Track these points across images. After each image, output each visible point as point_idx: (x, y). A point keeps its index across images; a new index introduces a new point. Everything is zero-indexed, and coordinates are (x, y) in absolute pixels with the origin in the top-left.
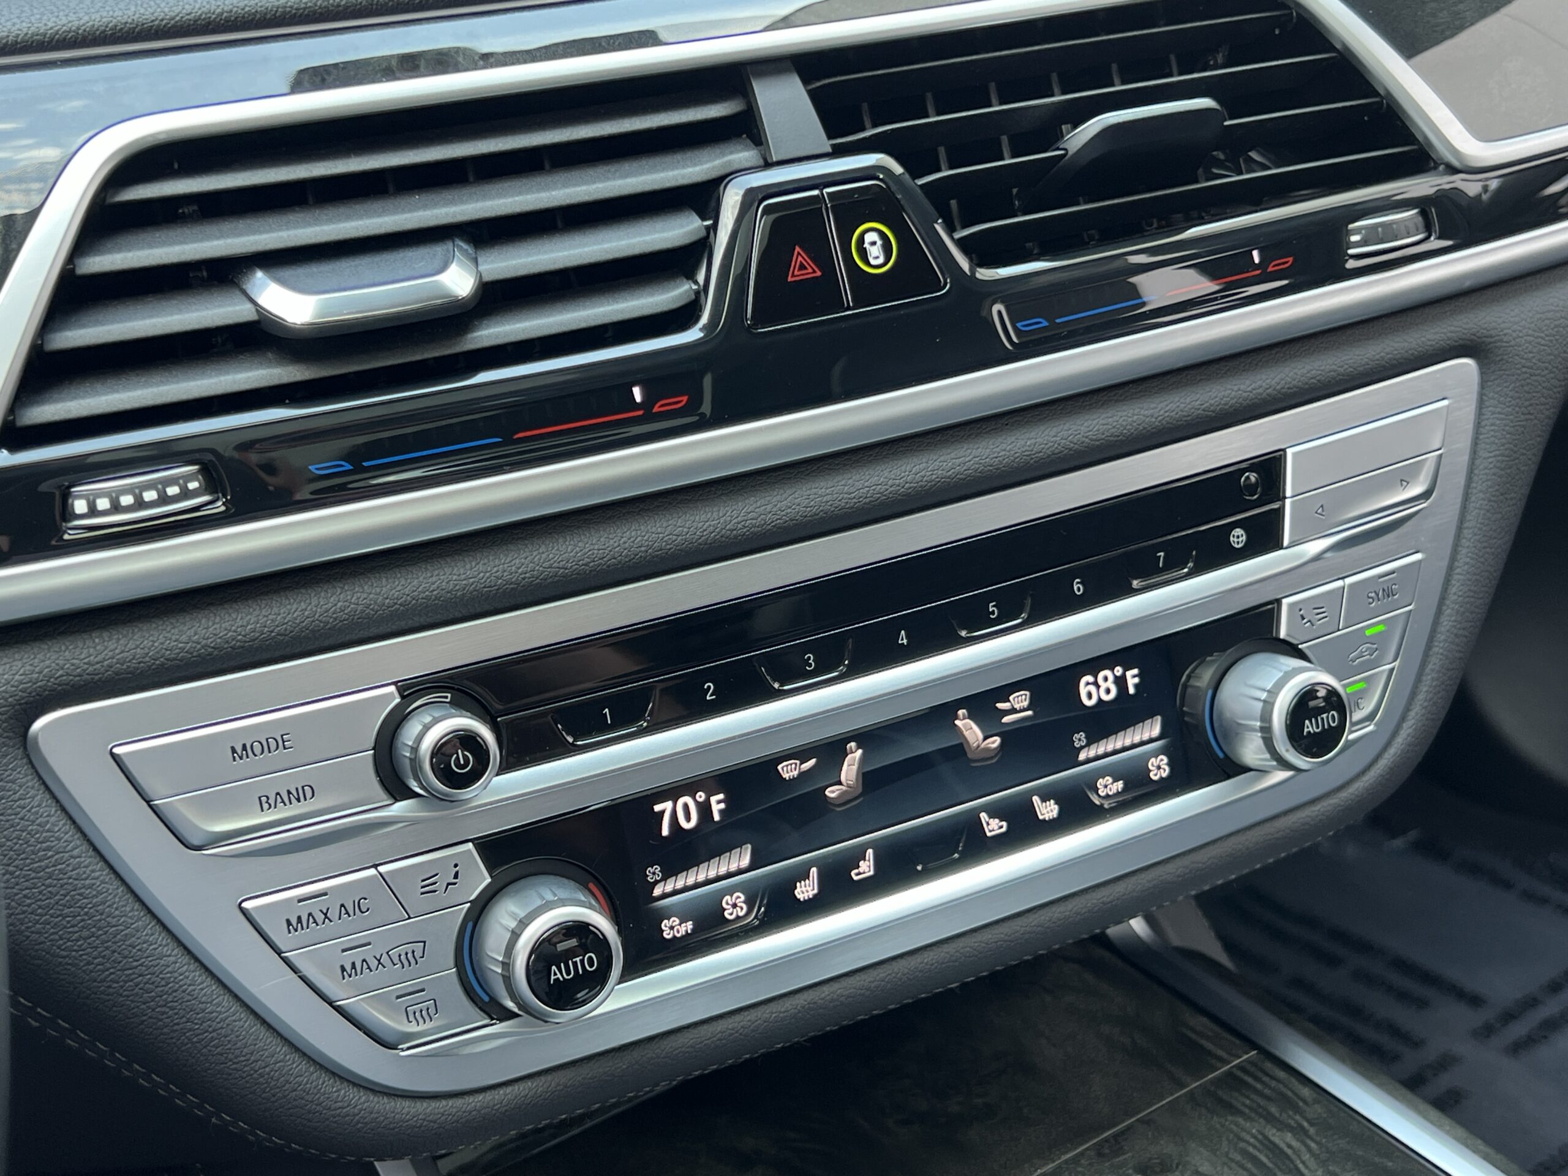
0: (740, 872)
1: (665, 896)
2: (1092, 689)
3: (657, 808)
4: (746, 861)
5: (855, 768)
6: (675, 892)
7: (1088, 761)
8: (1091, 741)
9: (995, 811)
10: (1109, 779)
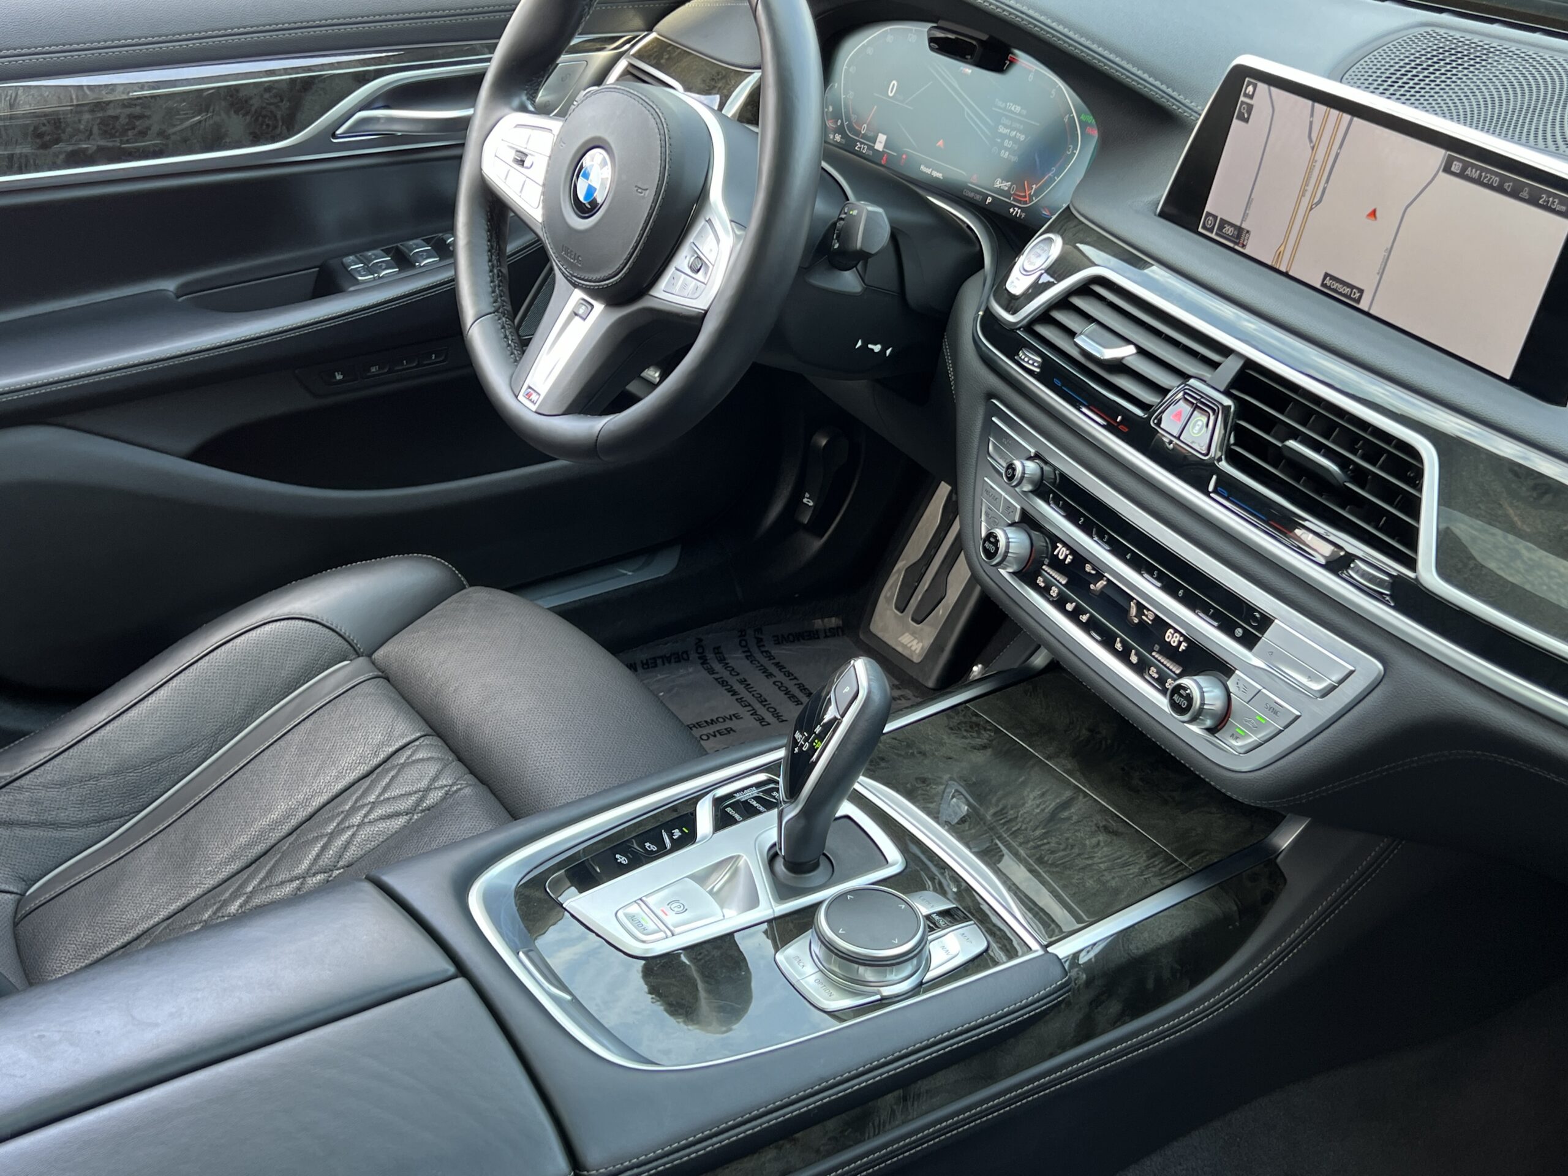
0: (1060, 583)
1: (1044, 570)
2: (1171, 635)
3: (1058, 544)
4: (1064, 582)
5: (1101, 586)
6: (1048, 573)
7: (1154, 657)
8: (1159, 652)
9: (1123, 641)
10: (1155, 670)
